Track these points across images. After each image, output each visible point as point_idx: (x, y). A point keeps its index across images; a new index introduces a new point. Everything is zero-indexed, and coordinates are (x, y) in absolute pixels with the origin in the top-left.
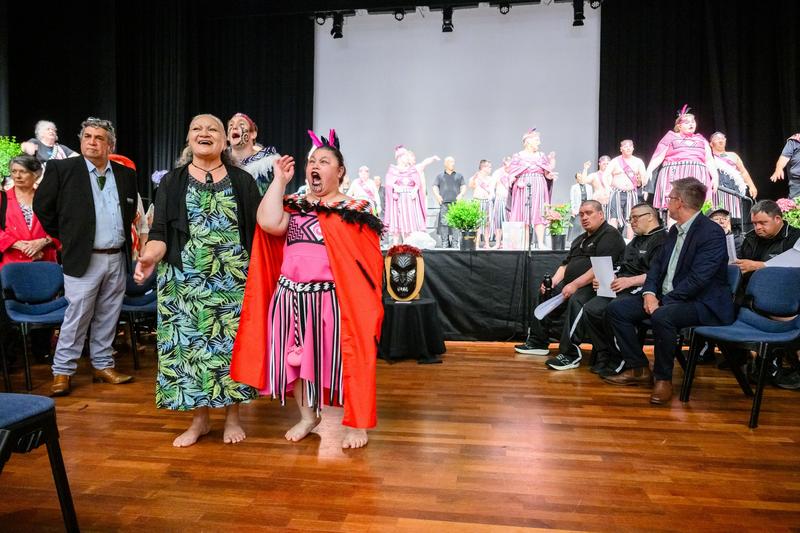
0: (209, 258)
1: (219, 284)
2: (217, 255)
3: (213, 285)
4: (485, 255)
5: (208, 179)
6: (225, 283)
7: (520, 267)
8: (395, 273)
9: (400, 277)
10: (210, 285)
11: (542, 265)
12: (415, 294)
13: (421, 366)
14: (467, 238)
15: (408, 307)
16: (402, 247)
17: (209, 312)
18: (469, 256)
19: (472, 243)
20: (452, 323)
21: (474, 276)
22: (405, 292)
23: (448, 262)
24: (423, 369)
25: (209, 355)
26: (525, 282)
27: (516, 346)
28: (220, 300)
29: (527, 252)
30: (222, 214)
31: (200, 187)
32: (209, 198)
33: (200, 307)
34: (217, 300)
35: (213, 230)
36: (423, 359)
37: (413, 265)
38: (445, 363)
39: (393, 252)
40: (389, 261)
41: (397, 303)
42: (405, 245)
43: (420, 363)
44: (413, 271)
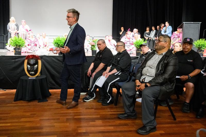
8: (29, 66)
9: (31, 68)
12: (38, 74)
15: (34, 80)
23: (53, 60)
36: (40, 101)
37: (37, 63)
38: (49, 101)
39: (28, 57)
40: (26, 61)
41: (30, 78)
42: (33, 55)
43: (38, 102)
44: (37, 66)
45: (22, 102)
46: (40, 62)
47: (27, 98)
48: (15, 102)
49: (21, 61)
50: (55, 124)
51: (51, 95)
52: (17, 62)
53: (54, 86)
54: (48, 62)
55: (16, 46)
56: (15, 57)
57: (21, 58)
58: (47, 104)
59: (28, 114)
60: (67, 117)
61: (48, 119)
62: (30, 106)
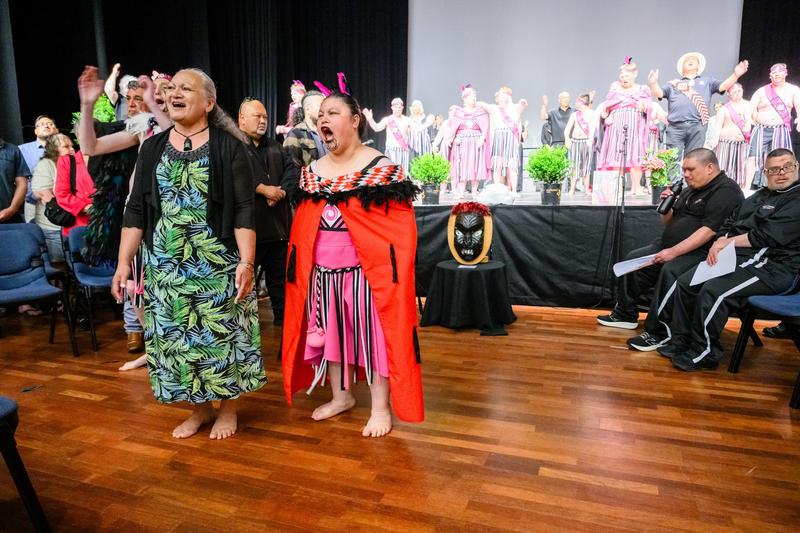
0: (180, 242)
1: (193, 271)
2: (189, 238)
3: (186, 271)
4: (568, 211)
5: (187, 145)
6: (200, 270)
7: (611, 225)
8: (460, 234)
9: (465, 238)
10: (183, 272)
11: (637, 223)
12: (483, 257)
13: (483, 338)
14: (549, 191)
15: (471, 273)
16: (467, 204)
17: (184, 301)
18: (550, 213)
19: (555, 198)
20: (529, 285)
21: (556, 235)
22: (470, 255)
23: (525, 219)
24: (483, 343)
25: (187, 347)
26: (616, 242)
27: (599, 317)
28: (196, 288)
29: (619, 208)
30: (194, 189)
31: (175, 156)
32: (181, 170)
33: (175, 296)
34: (192, 288)
35: (184, 208)
36: (487, 330)
37: (480, 225)
38: (511, 336)
39: (458, 210)
40: (453, 220)
41: (461, 267)
42: (471, 203)
43: (482, 335)
44: (480, 232)
45: (440, 329)
46: (488, 221)
47: (454, 320)
48: (423, 329)
49: (438, 221)
50: (531, 397)
51: (515, 319)
52: (428, 222)
53: (526, 294)
54: (510, 225)
55: (426, 179)
56: (423, 211)
57: (439, 212)
58: (507, 342)
59: (457, 361)
60: (566, 384)
61: (512, 382)
62: (459, 341)
